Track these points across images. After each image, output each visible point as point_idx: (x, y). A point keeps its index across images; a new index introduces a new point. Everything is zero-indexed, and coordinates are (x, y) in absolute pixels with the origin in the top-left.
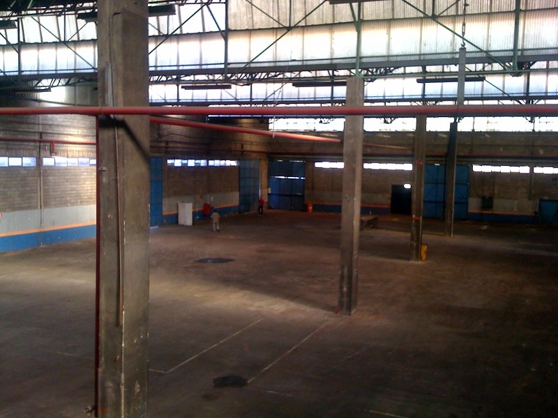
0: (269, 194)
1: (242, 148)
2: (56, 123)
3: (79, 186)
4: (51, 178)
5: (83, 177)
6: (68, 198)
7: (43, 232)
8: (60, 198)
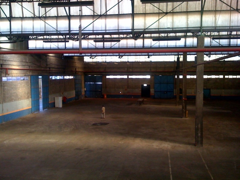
0: (85, 91)
1: (76, 70)
2: (7, 59)
3: (17, 91)
4: (6, 87)
5: (18, 86)
6: (13, 97)
7: (4, 115)
8: (10, 97)
